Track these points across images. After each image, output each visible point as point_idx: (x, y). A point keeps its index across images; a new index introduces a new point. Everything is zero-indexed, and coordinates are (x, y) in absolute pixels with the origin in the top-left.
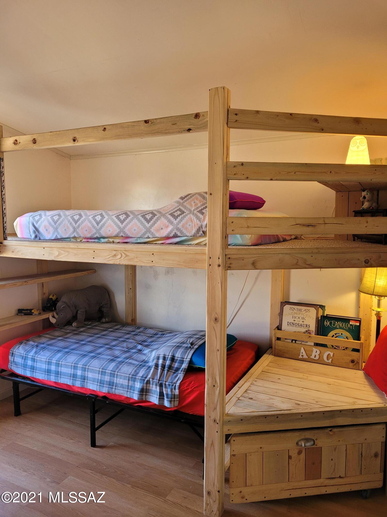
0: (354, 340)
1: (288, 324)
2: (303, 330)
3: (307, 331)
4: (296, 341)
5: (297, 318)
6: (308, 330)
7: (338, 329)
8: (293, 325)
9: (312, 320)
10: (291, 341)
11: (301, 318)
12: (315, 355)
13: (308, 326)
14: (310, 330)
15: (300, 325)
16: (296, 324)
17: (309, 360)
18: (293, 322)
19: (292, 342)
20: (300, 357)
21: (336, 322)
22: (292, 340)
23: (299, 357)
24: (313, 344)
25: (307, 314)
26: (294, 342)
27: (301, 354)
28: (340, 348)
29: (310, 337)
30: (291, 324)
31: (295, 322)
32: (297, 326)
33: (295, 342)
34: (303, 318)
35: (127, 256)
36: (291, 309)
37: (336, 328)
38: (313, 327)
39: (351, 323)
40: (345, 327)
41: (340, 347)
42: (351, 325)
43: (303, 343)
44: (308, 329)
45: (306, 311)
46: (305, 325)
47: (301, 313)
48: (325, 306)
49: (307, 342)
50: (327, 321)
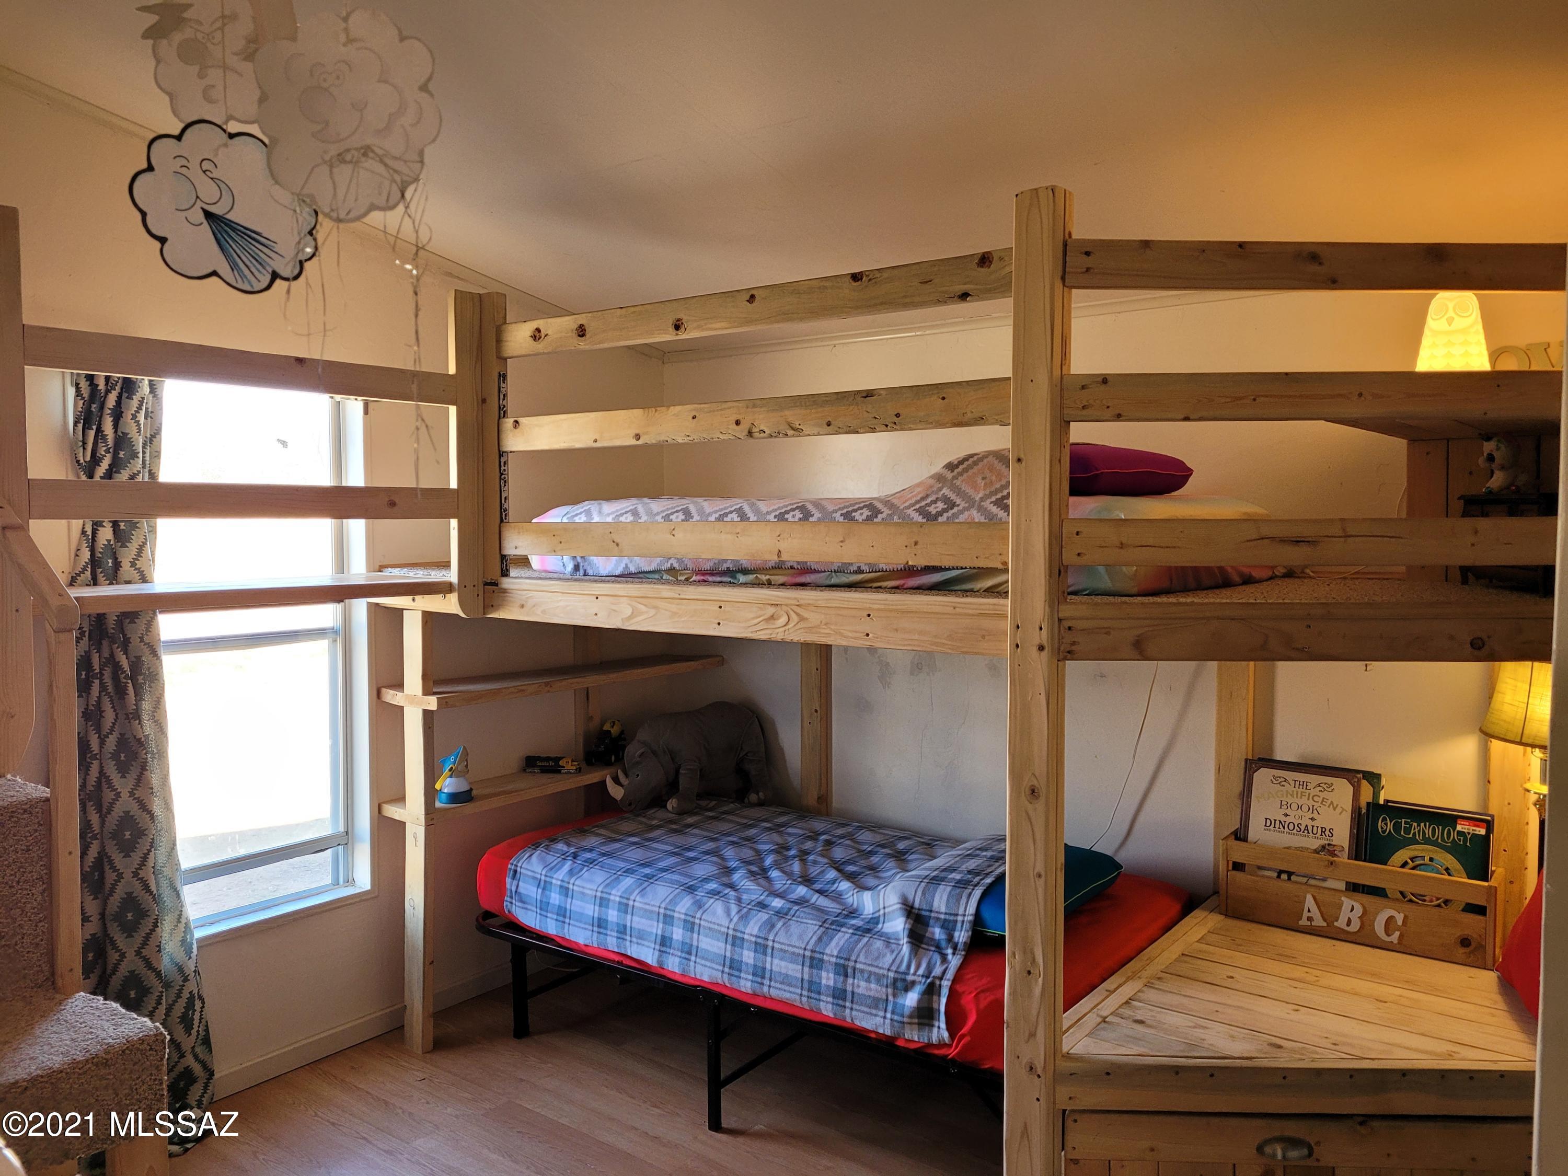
0: (1469, 878)
1: (1268, 824)
2: (1315, 843)
3: (1323, 847)
4: (1290, 874)
5: (1294, 806)
6: (1329, 845)
7: (1419, 843)
8: (1281, 827)
9: (1340, 814)
10: (1275, 875)
11: (1305, 808)
12: (1349, 918)
13: (1327, 833)
14: (1334, 845)
15: (1303, 828)
16: (1291, 824)
17: (1330, 933)
18: (1283, 819)
19: (1279, 877)
20: (1304, 922)
21: (1415, 824)
22: (1280, 872)
23: (1301, 923)
24: (1342, 886)
25: (1324, 798)
26: (1284, 876)
27: (1306, 914)
28: (1424, 901)
29: (1332, 864)
30: (1277, 826)
31: (1288, 820)
32: (1295, 831)
33: (1289, 879)
34: (1313, 809)
35: (802, 619)
36: (1275, 782)
37: (1414, 841)
38: (1342, 836)
39: (1459, 828)
40: (1443, 839)
41: (1427, 898)
42: (1460, 833)
43: (1312, 882)
44: (1327, 842)
45: (1321, 789)
46: (1320, 829)
47: (1307, 794)
48: (1380, 775)
49: (1324, 880)
50: (1384, 819)
